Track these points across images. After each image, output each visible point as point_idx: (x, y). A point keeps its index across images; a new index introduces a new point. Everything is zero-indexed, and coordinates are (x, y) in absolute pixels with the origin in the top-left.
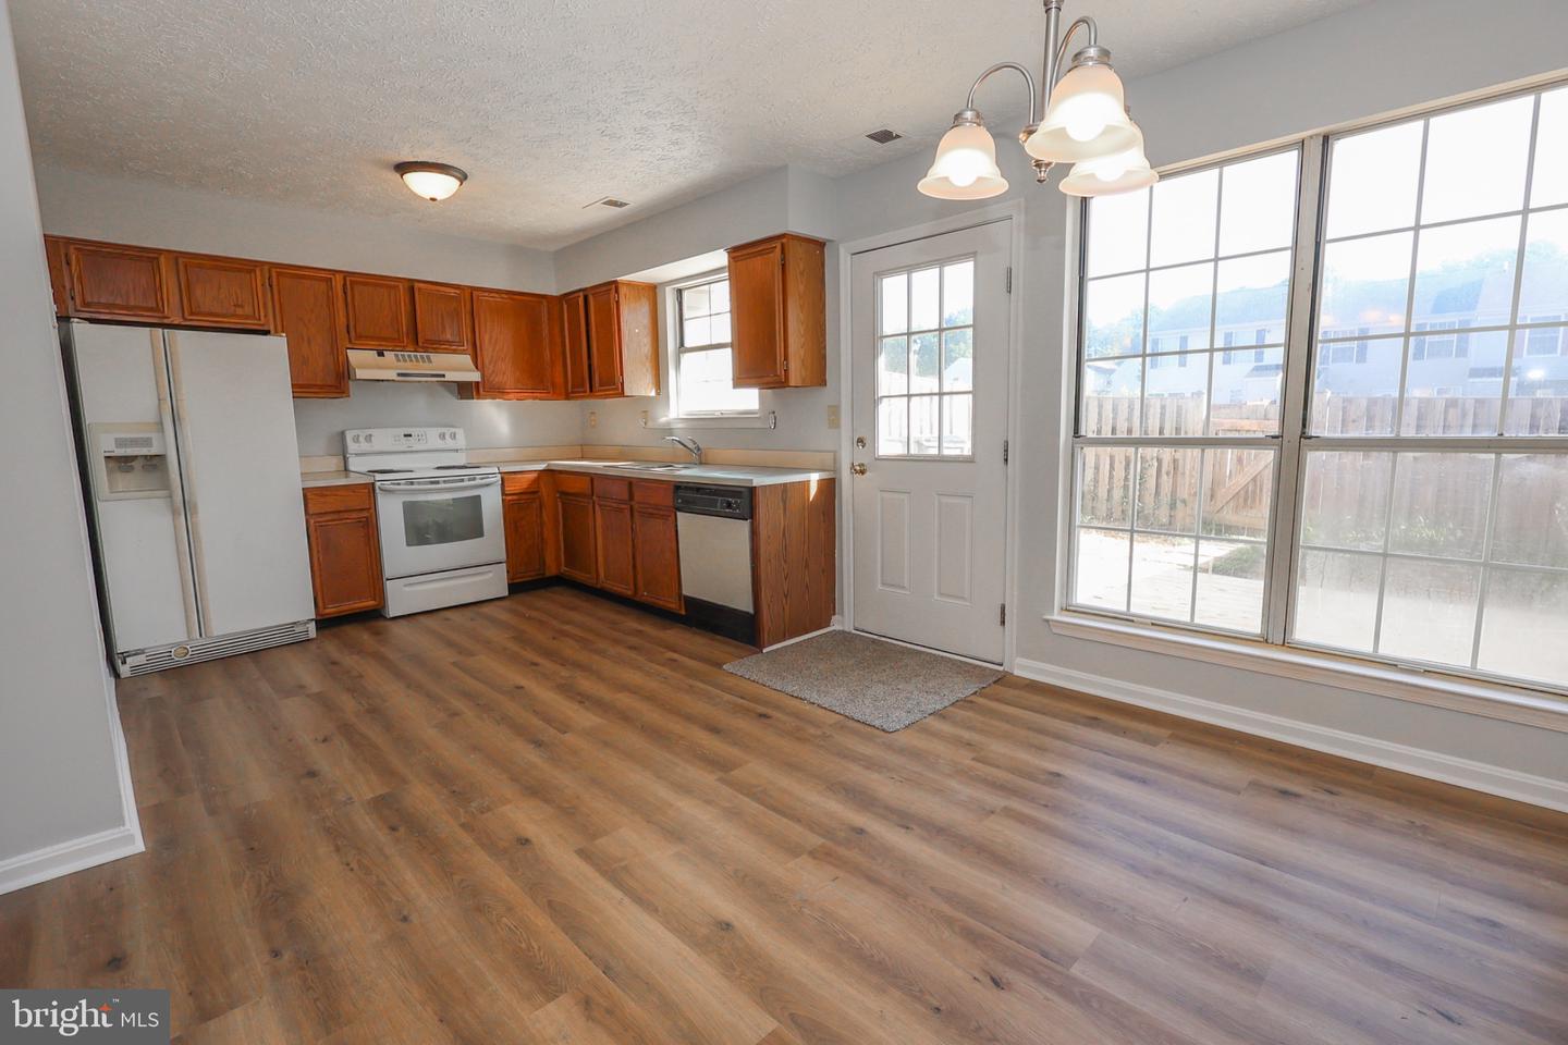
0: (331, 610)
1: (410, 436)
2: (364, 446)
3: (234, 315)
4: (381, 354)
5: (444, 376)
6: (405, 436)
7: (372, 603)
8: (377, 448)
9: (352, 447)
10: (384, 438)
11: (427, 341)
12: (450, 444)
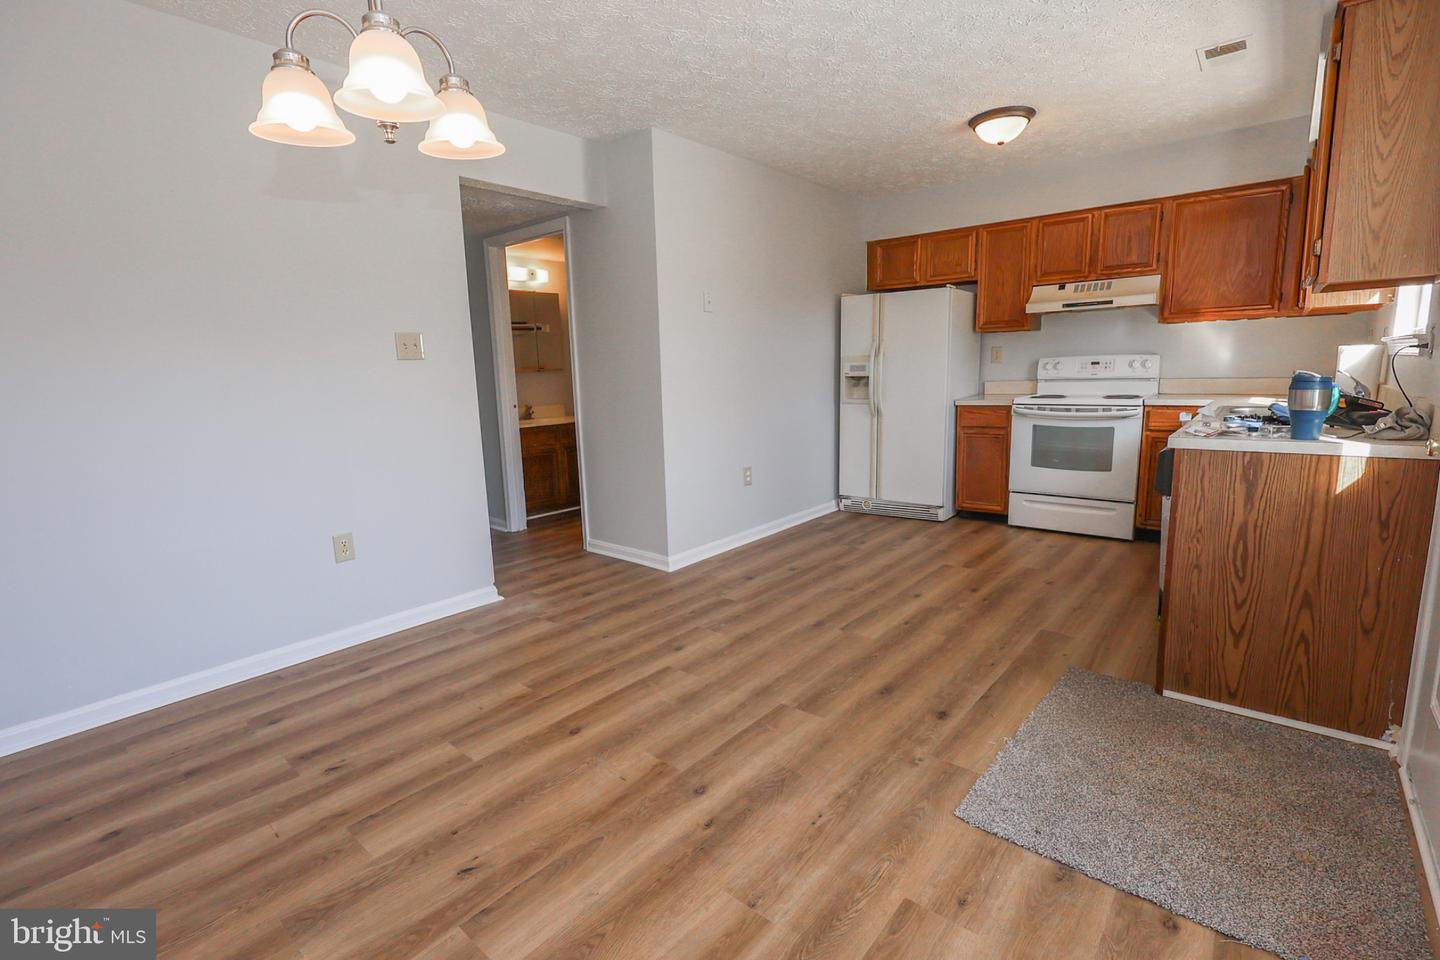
0: (967, 505)
1: (1098, 363)
2: (1052, 374)
3: (956, 273)
4: (1062, 287)
5: (1111, 302)
6: (1093, 363)
7: (999, 508)
8: (1063, 374)
9: (1041, 373)
10: (1071, 366)
11: (1107, 268)
12: (1139, 372)
